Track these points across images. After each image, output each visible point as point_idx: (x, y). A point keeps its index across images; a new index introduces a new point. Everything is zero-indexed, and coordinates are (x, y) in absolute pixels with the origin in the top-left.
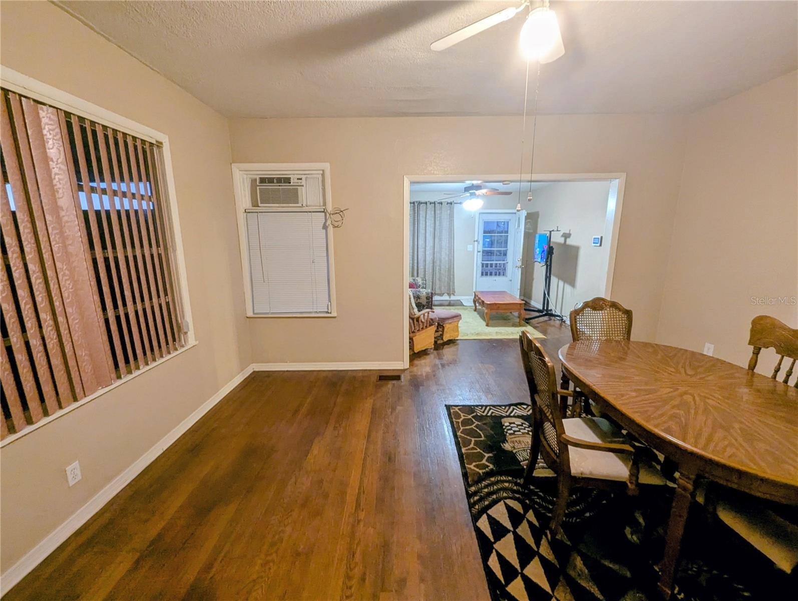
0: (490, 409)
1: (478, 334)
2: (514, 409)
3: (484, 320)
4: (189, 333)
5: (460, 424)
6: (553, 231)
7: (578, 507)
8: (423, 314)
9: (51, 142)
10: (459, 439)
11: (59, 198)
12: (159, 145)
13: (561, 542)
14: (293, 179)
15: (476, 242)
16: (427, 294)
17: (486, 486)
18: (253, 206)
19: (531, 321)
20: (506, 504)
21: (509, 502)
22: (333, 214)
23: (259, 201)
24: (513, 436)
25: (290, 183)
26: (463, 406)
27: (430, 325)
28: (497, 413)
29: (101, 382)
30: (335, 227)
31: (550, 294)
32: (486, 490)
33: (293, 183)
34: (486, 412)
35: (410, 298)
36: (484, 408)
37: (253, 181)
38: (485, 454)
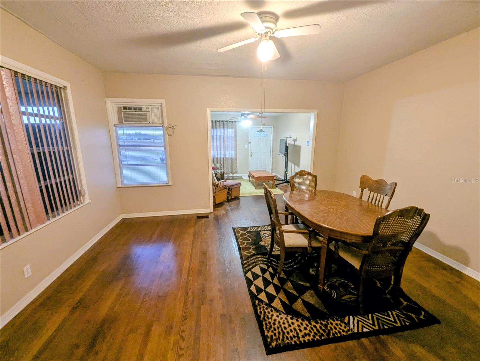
0: (255, 228)
1: (251, 193)
2: (266, 227)
3: (254, 186)
4: (85, 195)
5: (240, 236)
6: (288, 138)
7: (291, 264)
8: (221, 183)
9: (8, 88)
10: (239, 242)
11: (13, 119)
12: (65, 88)
13: (283, 278)
14: (144, 108)
15: (249, 144)
16: (221, 172)
17: (251, 260)
18: (119, 123)
19: (278, 185)
20: (259, 266)
21: (261, 265)
22: (168, 128)
23: (123, 120)
24: (265, 239)
25: (142, 110)
26: (242, 228)
27: (225, 189)
28: (258, 229)
29: (40, 222)
30: (170, 135)
31: (288, 172)
32: (251, 262)
33: (144, 110)
34: (253, 229)
35: (213, 174)
36: (252, 228)
37: (119, 109)
38: (251, 247)
